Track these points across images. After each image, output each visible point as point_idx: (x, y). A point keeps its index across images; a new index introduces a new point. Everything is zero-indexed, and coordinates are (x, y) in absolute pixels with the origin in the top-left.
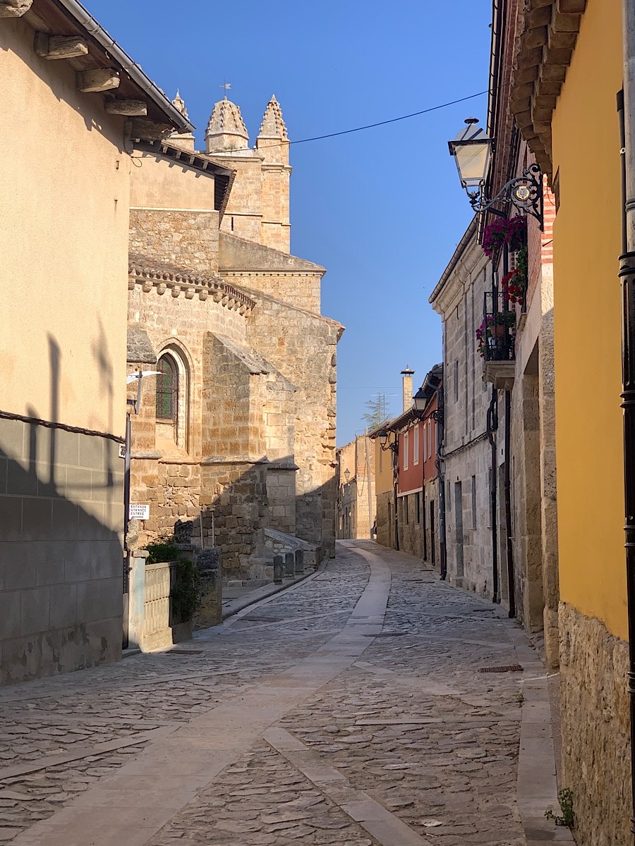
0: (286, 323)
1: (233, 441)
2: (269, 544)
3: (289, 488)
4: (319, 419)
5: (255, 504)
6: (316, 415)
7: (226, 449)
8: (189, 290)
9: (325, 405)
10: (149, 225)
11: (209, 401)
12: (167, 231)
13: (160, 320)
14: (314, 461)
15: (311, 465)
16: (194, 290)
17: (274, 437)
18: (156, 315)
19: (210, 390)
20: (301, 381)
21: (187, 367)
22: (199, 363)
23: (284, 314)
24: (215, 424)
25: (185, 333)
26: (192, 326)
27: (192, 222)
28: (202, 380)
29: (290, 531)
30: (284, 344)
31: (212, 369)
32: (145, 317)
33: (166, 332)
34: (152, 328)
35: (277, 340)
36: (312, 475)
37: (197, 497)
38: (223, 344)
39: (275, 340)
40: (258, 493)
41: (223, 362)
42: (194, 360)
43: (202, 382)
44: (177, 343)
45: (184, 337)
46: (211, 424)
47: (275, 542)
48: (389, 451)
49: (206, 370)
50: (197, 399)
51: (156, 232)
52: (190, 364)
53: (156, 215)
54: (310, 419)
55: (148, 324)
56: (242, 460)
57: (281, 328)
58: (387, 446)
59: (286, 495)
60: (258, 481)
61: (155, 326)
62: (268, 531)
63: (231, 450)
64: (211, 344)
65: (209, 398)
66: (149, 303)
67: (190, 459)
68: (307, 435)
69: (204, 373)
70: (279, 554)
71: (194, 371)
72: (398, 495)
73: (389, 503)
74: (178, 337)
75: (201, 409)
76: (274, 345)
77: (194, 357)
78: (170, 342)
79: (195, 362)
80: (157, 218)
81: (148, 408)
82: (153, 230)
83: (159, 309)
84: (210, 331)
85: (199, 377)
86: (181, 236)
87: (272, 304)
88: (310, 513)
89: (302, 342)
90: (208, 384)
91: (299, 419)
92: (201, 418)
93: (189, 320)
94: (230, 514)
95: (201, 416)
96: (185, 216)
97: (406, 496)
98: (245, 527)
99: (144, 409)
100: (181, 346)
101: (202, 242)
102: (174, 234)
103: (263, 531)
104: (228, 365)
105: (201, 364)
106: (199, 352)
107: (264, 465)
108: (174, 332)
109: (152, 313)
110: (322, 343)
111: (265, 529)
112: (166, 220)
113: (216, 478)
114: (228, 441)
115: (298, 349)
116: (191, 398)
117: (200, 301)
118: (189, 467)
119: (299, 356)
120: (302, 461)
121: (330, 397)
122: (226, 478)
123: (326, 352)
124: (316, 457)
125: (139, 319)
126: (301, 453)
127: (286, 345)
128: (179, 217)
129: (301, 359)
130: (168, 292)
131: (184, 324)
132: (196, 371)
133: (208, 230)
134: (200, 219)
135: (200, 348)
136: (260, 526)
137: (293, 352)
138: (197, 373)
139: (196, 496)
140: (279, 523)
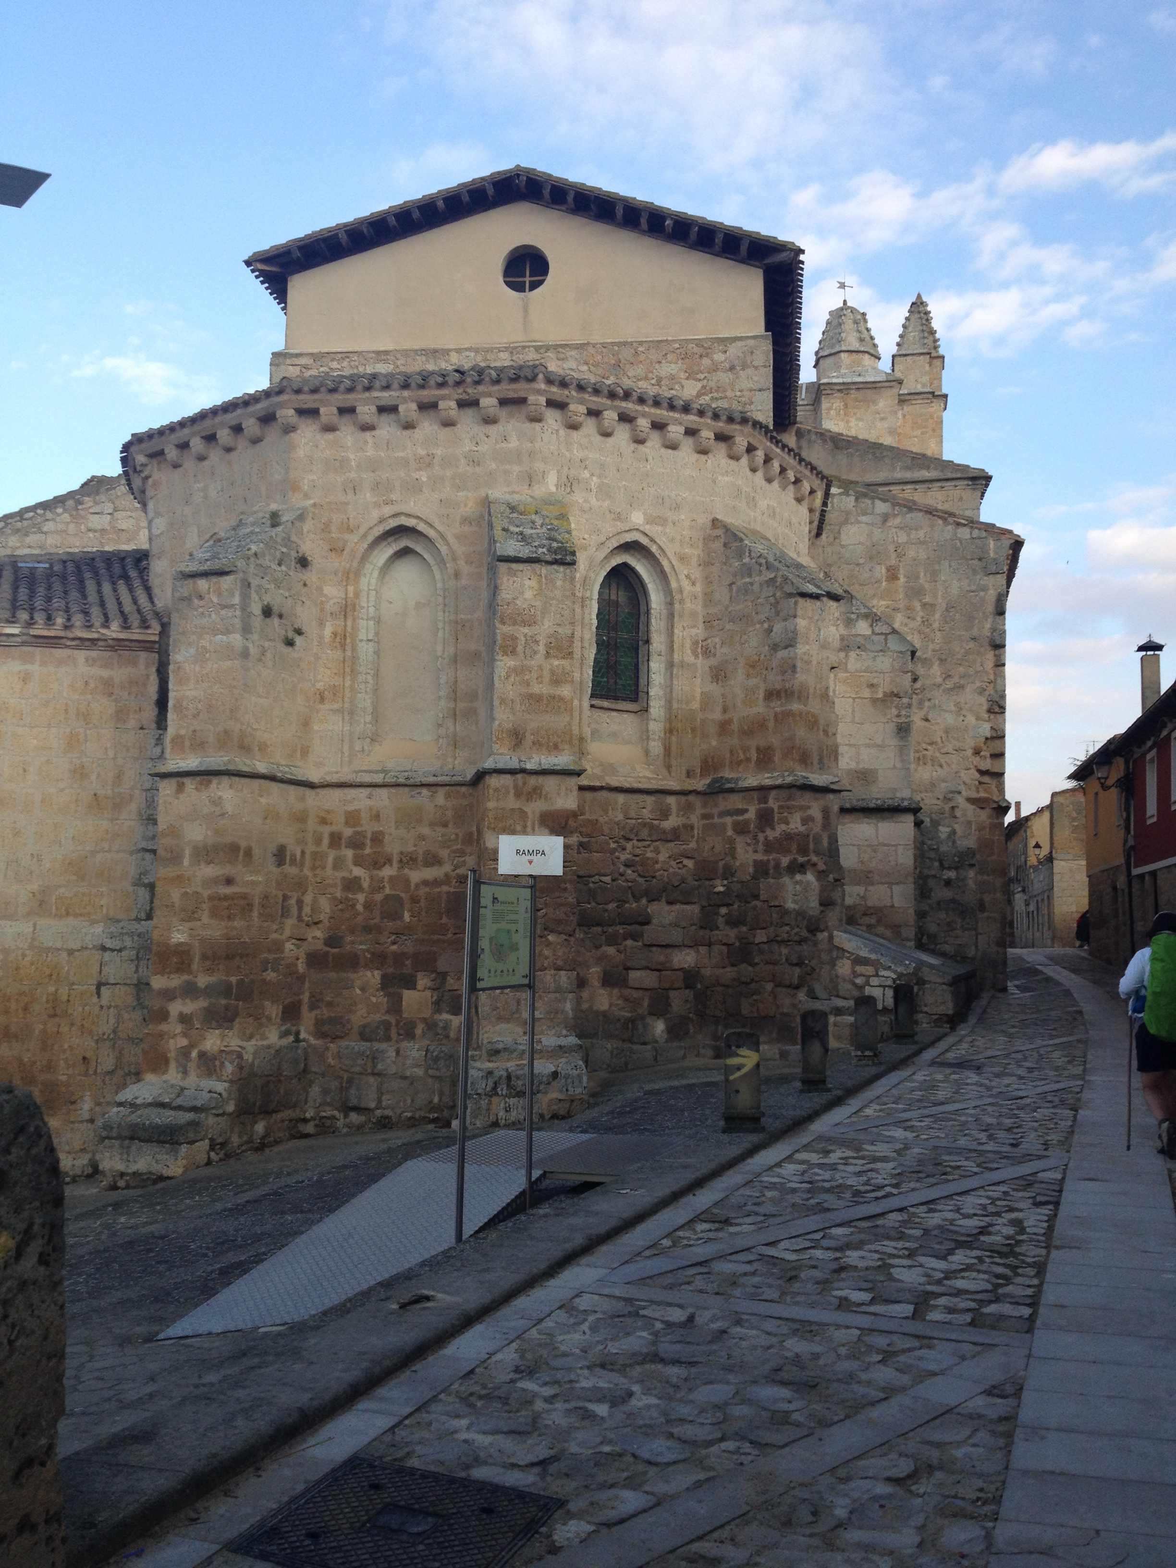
0: (902, 538)
1: (762, 743)
2: (844, 968)
3: (900, 848)
4: (971, 719)
5: (810, 877)
6: (964, 712)
7: (748, 760)
8: (671, 428)
9: (981, 691)
10: (640, 370)
11: (713, 661)
12: (672, 378)
13: (604, 491)
14: (960, 800)
15: (953, 808)
16: (682, 430)
17: (868, 746)
18: (594, 478)
19: (717, 640)
20: (931, 646)
21: (668, 591)
22: (694, 584)
23: (898, 521)
24: (725, 710)
25: (662, 521)
26: (677, 507)
27: (719, 357)
28: (701, 620)
29: (904, 935)
30: (898, 579)
31: (722, 594)
32: (570, 483)
33: (619, 517)
34: (586, 506)
35: (884, 571)
36: (956, 827)
37: (690, 863)
38: (741, 540)
39: (881, 571)
40: (817, 853)
41: (743, 577)
42: (682, 577)
43: (701, 625)
44: (644, 541)
45: (660, 528)
46: (719, 709)
47: (859, 961)
48: (1114, 792)
49: (709, 598)
50: (689, 658)
51: (653, 382)
52: (674, 585)
53: (653, 351)
54: (950, 719)
55: (578, 497)
56: (779, 781)
57: (892, 548)
58: (1110, 782)
59: (893, 863)
60: (817, 827)
61: (594, 501)
62: (845, 940)
63: (759, 762)
64: (718, 545)
65: (715, 655)
66: (578, 454)
67: (673, 784)
68: (945, 750)
69: (705, 606)
70: (868, 991)
71: (682, 601)
72: (1135, 872)
73: (1115, 889)
74: (647, 528)
75: (699, 680)
76: (879, 581)
77: (683, 571)
78: (629, 538)
79: (685, 583)
80: (654, 355)
81: (556, 663)
82: (646, 378)
83: (603, 466)
84: (719, 517)
85: (693, 614)
86: (699, 385)
87: (873, 503)
88: (953, 901)
89: (934, 574)
90: (712, 627)
91: (927, 720)
92: (698, 699)
93: (673, 495)
94: (756, 897)
95: (698, 695)
96: (706, 347)
97: (1153, 874)
98: (787, 928)
99: (547, 667)
100: (654, 549)
101: (738, 394)
102: (684, 382)
103: (831, 937)
104: (752, 584)
105: (698, 588)
106: (694, 562)
107: (831, 796)
108: (637, 518)
109: (586, 474)
110: (975, 573)
111: (835, 933)
112: (670, 357)
113: (728, 820)
114: (753, 743)
115: (927, 586)
116: (676, 657)
117: (696, 456)
118: (671, 800)
119: (928, 599)
120: (936, 802)
121: (992, 677)
122: (747, 822)
123: (985, 589)
124: (964, 793)
125: (557, 486)
126: (933, 785)
127: (902, 579)
128: (696, 350)
129: (932, 605)
130: (622, 434)
131: (661, 500)
132: (688, 600)
133: (750, 371)
134: (734, 350)
135: (694, 553)
136: (822, 927)
137: (915, 592)
138: (688, 605)
139: (686, 861)
140: (879, 921)
